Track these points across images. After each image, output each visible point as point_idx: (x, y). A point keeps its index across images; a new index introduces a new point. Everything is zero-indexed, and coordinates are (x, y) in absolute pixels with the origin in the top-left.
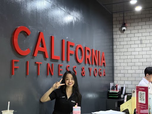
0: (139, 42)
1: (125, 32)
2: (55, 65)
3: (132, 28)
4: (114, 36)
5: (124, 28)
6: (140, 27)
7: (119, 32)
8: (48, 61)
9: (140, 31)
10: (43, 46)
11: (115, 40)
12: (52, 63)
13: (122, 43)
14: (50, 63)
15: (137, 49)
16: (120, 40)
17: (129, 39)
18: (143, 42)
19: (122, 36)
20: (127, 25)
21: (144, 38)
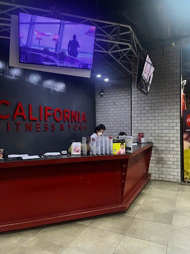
0: (113, 104)
1: (104, 96)
2: (34, 124)
3: (108, 93)
4: (96, 100)
5: (102, 93)
6: (113, 93)
7: (99, 97)
8: (27, 121)
9: (114, 95)
10: (21, 112)
11: (96, 102)
12: (30, 122)
13: (101, 105)
14: (29, 123)
15: (111, 109)
16: (100, 102)
17: (106, 102)
18: (116, 104)
19: (101, 99)
20: (105, 91)
21: (116, 101)
